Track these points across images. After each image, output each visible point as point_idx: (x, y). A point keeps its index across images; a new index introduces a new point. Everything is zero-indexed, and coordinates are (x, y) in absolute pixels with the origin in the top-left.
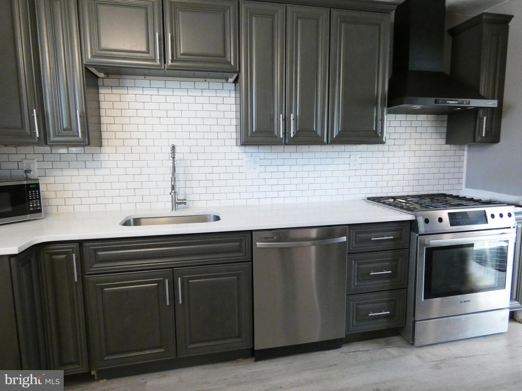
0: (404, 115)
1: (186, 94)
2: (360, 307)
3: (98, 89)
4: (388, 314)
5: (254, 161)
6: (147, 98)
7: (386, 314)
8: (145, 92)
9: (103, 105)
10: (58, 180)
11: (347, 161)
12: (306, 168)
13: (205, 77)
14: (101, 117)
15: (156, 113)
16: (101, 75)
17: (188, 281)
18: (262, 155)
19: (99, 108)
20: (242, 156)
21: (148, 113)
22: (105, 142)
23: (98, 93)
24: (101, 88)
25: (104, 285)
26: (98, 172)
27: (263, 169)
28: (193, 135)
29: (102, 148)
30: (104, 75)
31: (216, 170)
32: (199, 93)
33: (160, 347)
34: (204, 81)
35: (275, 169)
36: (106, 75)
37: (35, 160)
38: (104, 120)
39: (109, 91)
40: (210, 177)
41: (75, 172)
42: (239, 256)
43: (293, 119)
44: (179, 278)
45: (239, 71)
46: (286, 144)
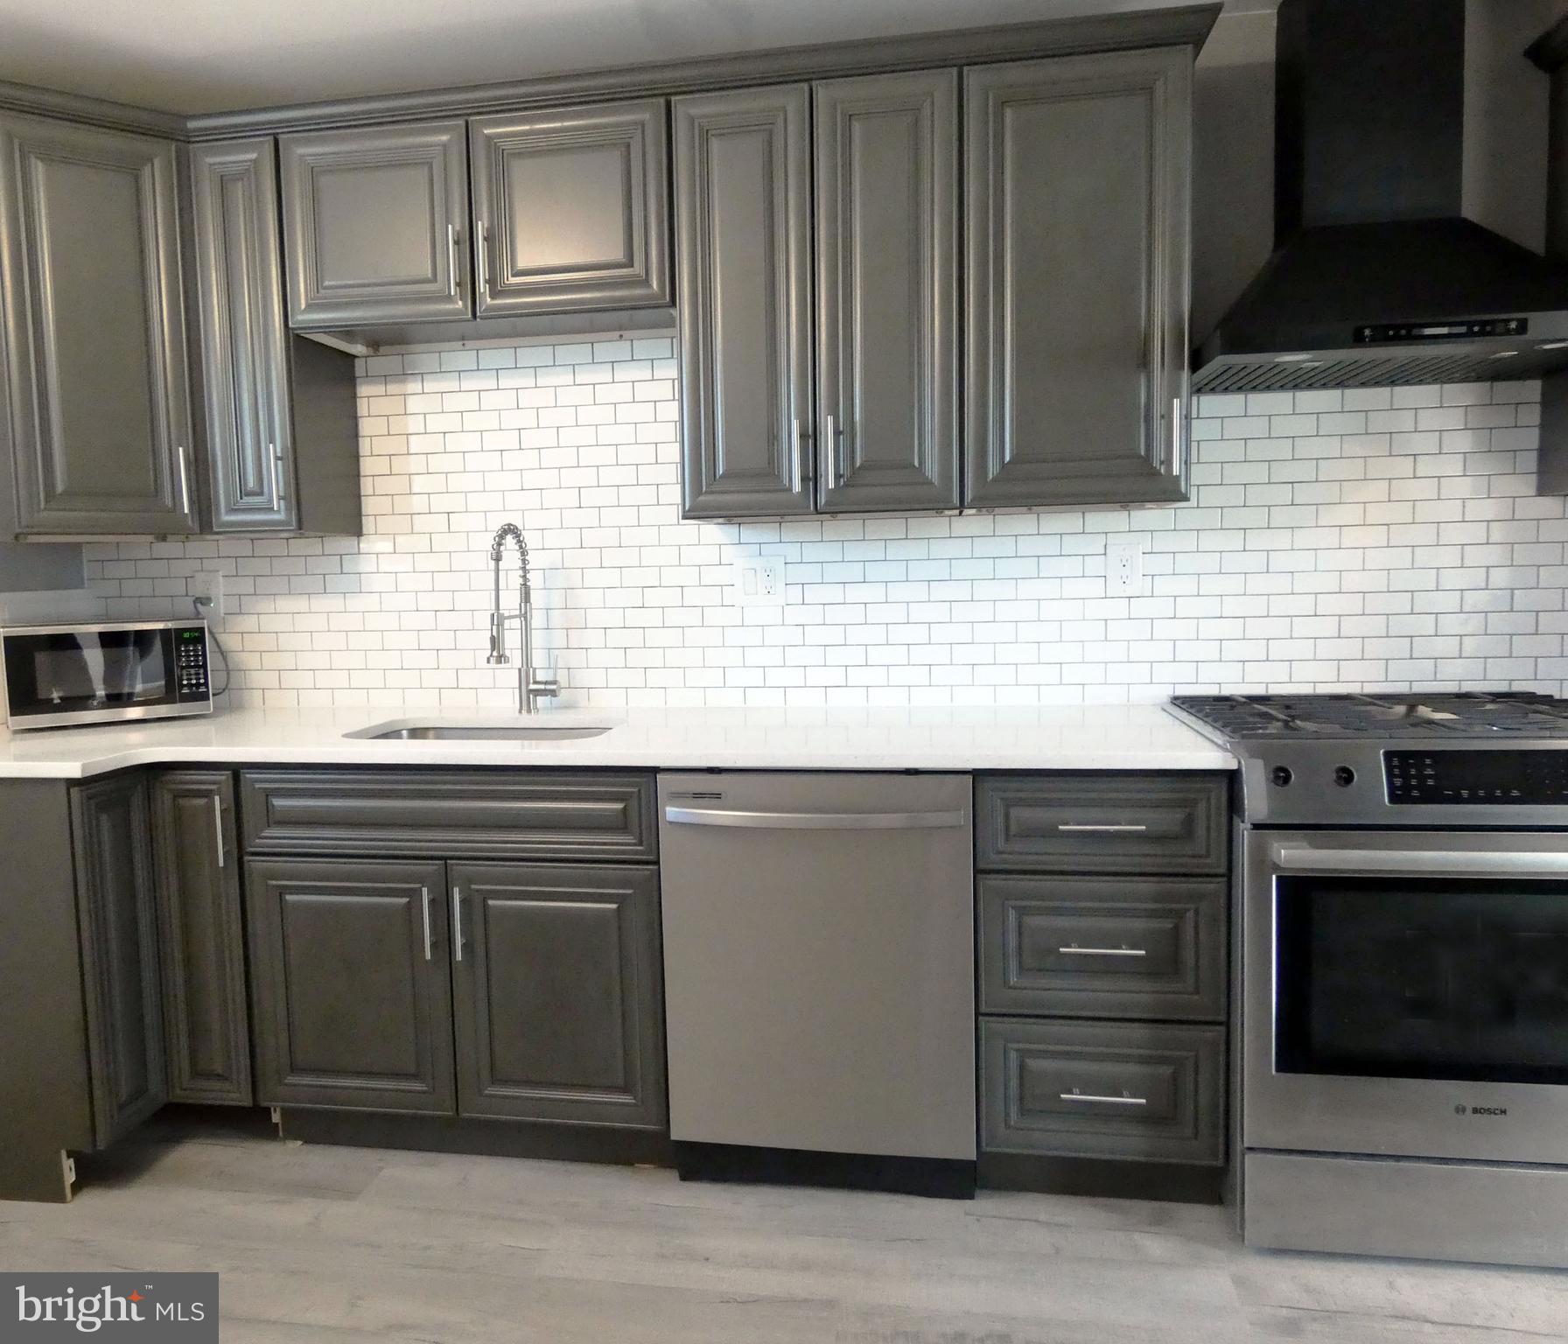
0: (1337, 393)
1: (569, 379)
2: (1034, 1064)
3: (354, 387)
4: (1139, 1105)
5: (768, 570)
6: (470, 401)
7: (1132, 1105)
8: (466, 385)
9: (366, 427)
10: (269, 623)
11: (1094, 565)
12: (940, 591)
13: (621, 328)
14: (361, 459)
15: (493, 441)
16: (358, 349)
17: (485, 900)
18: (792, 552)
19: (356, 436)
20: (730, 553)
21: (471, 442)
22: (368, 524)
23: (354, 397)
24: (361, 384)
25: (287, 886)
26: (355, 603)
27: (795, 594)
28: (589, 497)
29: (362, 538)
30: (365, 348)
31: (652, 597)
32: (603, 374)
33: (415, 1077)
34: (618, 338)
35: (834, 593)
36: (370, 349)
37: (221, 573)
38: (368, 466)
39: (378, 389)
40: (635, 617)
41: (300, 604)
42: (621, 843)
43: (837, 433)
44: (456, 890)
45: (673, 303)
46: (817, 512)
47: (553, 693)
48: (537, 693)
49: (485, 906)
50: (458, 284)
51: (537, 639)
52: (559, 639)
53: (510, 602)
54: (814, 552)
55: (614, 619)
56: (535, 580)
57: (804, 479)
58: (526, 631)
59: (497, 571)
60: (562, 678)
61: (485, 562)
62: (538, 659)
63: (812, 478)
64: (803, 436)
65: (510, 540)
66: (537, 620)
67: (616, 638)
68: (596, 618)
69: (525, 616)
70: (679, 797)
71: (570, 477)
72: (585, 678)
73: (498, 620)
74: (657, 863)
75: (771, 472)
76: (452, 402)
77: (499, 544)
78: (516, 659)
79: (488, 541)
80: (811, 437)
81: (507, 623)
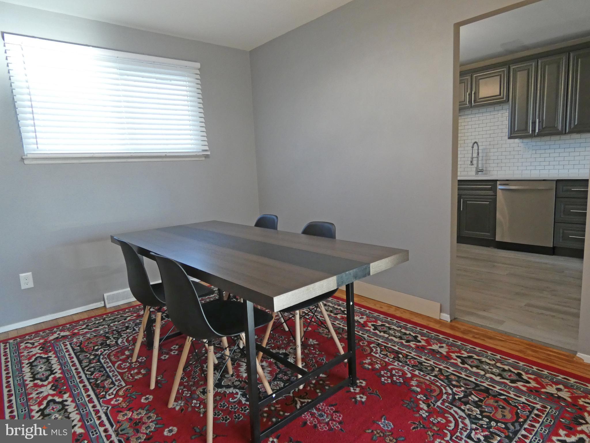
1: (489, 114)
2: (565, 231)
5: (528, 147)
8: (469, 117)
18: (534, 144)
20: (521, 145)
27: (534, 152)
35: (543, 151)
40: (500, 157)
42: (491, 193)
43: (539, 122)
44: (462, 200)
45: (508, 101)
46: (534, 136)
47: (482, 171)
48: (479, 171)
49: (467, 202)
50: (469, 102)
51: (480, 162)
52: (484, 162)
53: (475, 155)
54: (539, 143)
55: (496, 158)
56: (480, 151)
57: (532, 131)
58: (478, 161)
59: (473, 150)
60: (484, 169)
61: (470, 148)
62: (480, 166)
63: (534, 130)
64: (532, 123)
65: (476, 144)
66: (480, 158)
67: (496, 161)
68: (492, 158)
69: (478, 158)
70: (500, 185)
71: (488, 132)
72: (489, 169)
73: (472, 158)
74: (496, 196)
75: (526, 129)
76: (466, 120)
77: (473, 145)
78: (475, 166)
79: (471, 145)
80: (534, 123)
81: (474, 159)
